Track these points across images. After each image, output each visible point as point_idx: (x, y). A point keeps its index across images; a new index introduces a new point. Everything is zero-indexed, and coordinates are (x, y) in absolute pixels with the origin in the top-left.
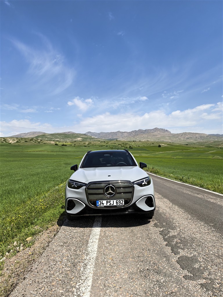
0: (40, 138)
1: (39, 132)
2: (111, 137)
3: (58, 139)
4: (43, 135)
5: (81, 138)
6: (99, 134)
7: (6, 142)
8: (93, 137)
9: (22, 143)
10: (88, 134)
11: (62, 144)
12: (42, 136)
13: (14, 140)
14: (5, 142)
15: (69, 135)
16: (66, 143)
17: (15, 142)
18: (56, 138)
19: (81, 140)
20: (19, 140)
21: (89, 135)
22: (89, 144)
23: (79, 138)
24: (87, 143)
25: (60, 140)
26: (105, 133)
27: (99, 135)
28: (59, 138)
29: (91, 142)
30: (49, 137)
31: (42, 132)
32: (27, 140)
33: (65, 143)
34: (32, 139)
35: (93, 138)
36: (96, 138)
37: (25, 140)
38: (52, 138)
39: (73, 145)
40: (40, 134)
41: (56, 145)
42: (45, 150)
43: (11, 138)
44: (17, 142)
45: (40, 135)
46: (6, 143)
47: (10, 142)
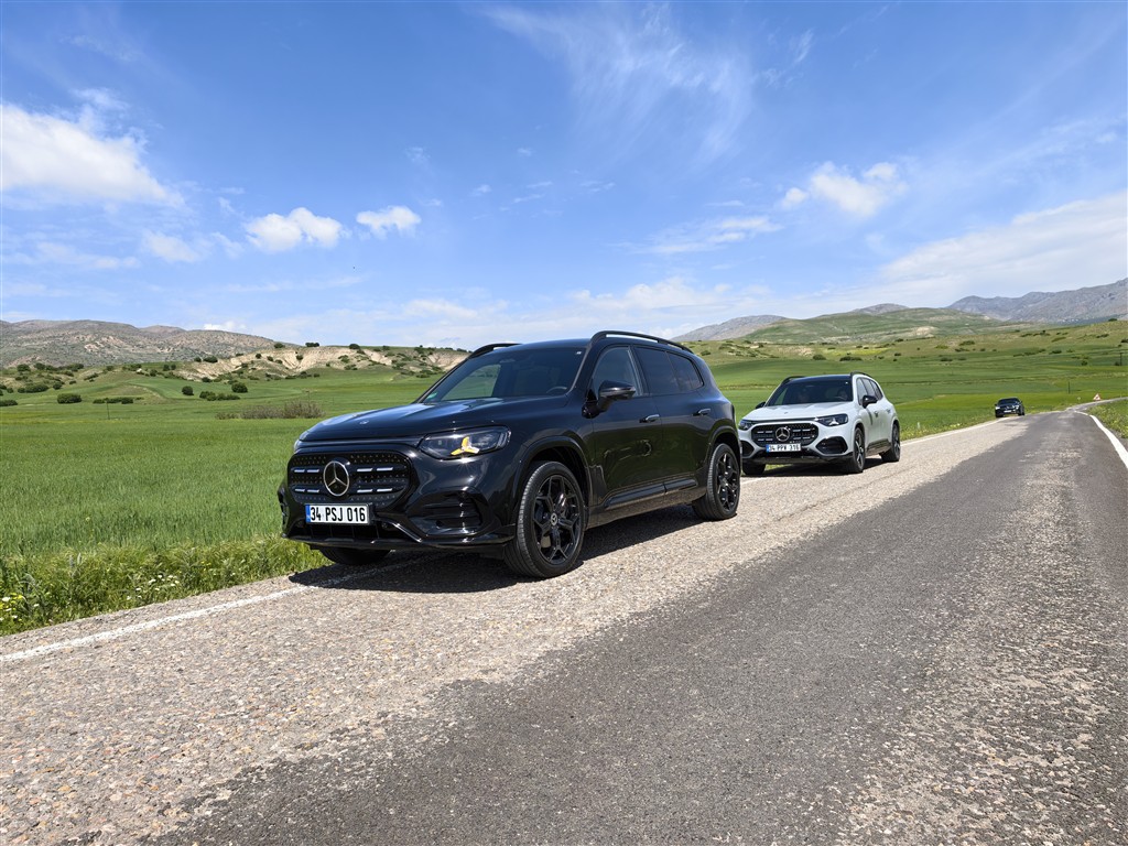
2: (1085, 310)
4: (776, 326)
5: (932, 325)
6: (1019, 303)
8: (987, 318)
10: (964, 307)
11: (843, 354)
15: (879, 318)
16: (862, 351)
18: (825, 336)
19: (930, 336)
21: (968, 310)
22: (965, 347)
23: (921, 329)
24: (954, 344)
25: (841, 340)
26: (1052, 295)
27: (1018, 308)
28: (838, 334)
29: (973, 339)
30: (797, 331)
33: (853, 352)
35: (988, 324)
37: (704, 349)
38: (809, 337)
41: (818, 358)
45: (764, 328)
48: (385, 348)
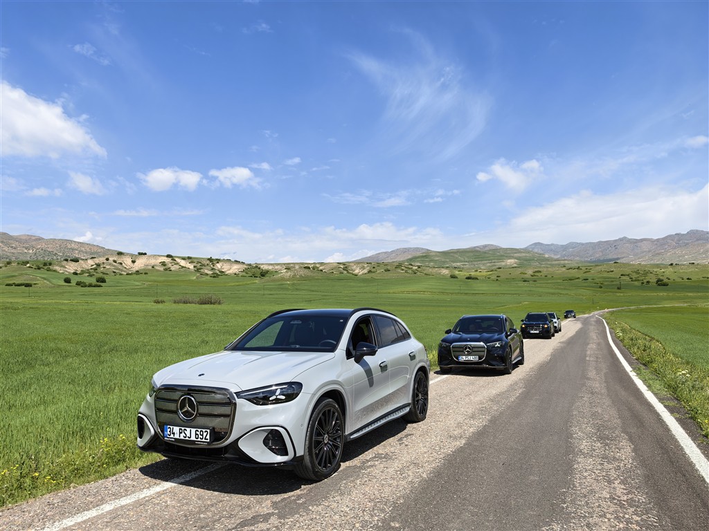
0: (418, 261)
1: (417, 249)
2: (601, 254)
3: (458, 264)
4: (424, 254)
5: (516, 258)
6: (565, 248)
7: (348, 272)
8: (547, 256)
9: (379, 273)
10: (533, 248)
11: (467, 275)
12: (423, 257)
13: (363, 268)
14: (345, 272)
15: (485, 253)
16: (478, 273)
17: (366, 271)
18: (454, 262)
19: (515, 265)
20: (374, 268)
21: (536, 250)
22: (536, 274)
23: (509, 261)
24: (530, 272)
25: (463, 265)
26: (583, 244)
27: (564, 251)
28: (461, 261)
29: (540, 270)
30: (437, 259)
31: (423, 249)
32: (389, 268)
33: (473, 274)
34: (399, 266)
35: (547, 260)
36: (556, 257)
37: (386, 268)
38: (444, 262)
39: (494, 277)
40: (419, 254)
41: (453, 277)
42: (427, 288)
43: (357, 263)
44: (370, 272)
45: (417, 255)
46: (348, 275)
47: (357, 272)
48: (189, 258)
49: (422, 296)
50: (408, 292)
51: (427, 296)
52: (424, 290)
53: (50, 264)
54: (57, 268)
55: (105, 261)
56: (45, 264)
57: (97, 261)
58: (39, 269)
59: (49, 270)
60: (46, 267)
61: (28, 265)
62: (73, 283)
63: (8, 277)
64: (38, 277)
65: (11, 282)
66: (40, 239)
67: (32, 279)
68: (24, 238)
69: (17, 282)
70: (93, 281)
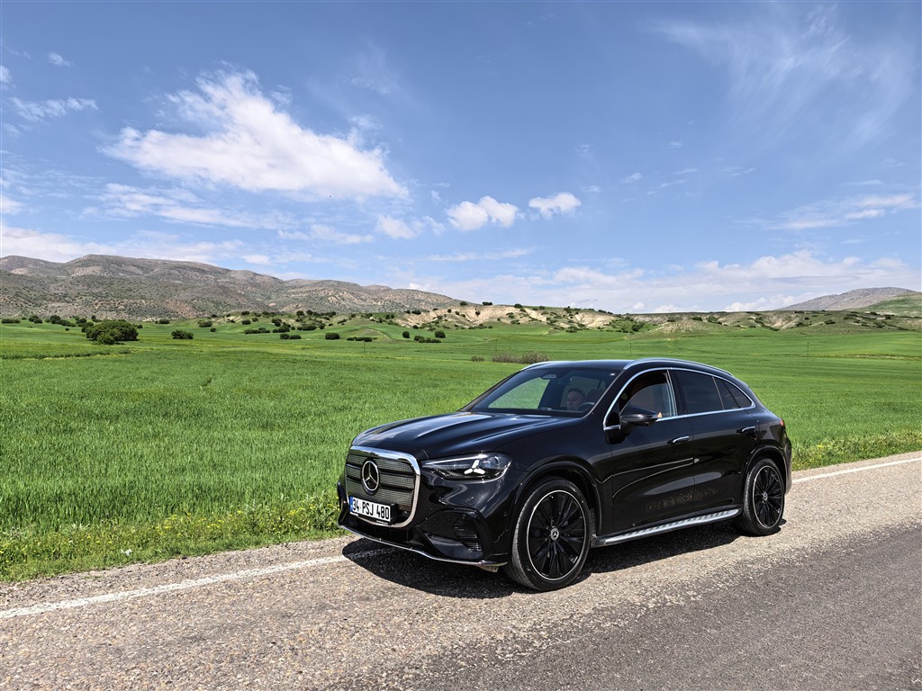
0: (889, 309)
4: (901, 298)
7: (763, 326)
9: (814, 327)
12: (898, 301)
13: (789, 319)
14: (759, 325)
17: (793, 324)
20: (807, 319)
31: (899, 289)
32: (833, 319)
34: (852, 315)
37: (828, 318)
43: (779, 313)
44: (799, 325)
45: (889, 299)
46: (764, 329)
47: (778, 325)
48: (542, 308)
49: (887, 362)
50: (863, 356)
51: (898, 362)
52: (893, 353)
53: (393, 317)
54: (399, 321)
55: (447, 313)
56: (388, 317)
57: (439, 313)
58: (381, 322)
59: (391, 323)
60: (388, 321)
61: (371, 318)
62: (412, 337)
63: (351, 331)
64: (379, 331)
65: (352, 337)
66: (388, 290)
67: (372, 334)
68: (374, 289)
69: (358, 337)
70: (432, 335)
